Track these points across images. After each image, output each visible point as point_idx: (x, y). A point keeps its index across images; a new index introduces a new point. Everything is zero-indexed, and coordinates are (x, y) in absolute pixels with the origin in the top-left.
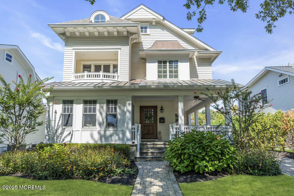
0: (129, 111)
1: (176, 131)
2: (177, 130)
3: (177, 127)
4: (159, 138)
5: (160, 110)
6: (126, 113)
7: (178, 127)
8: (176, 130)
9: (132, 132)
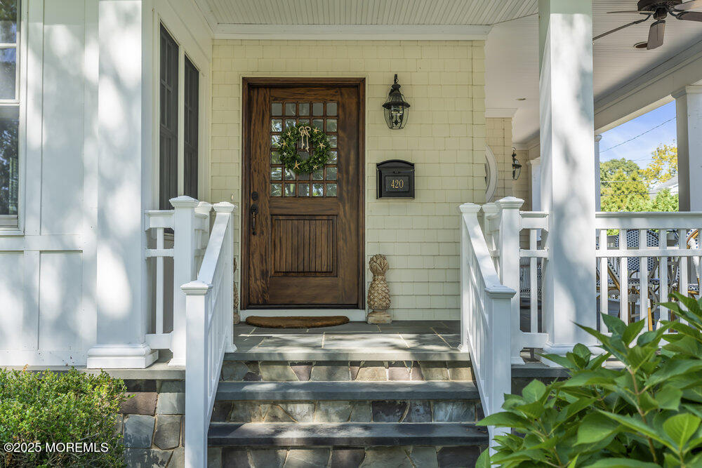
0: (118, 81)
1: (525, 265)
2: (534, 251)
3: (527, 223)
4: (377, 302)
5: (387, 106)
6: (95, 93)
7: (542, 223)
8: (525, 253)
9: (151, 262)
